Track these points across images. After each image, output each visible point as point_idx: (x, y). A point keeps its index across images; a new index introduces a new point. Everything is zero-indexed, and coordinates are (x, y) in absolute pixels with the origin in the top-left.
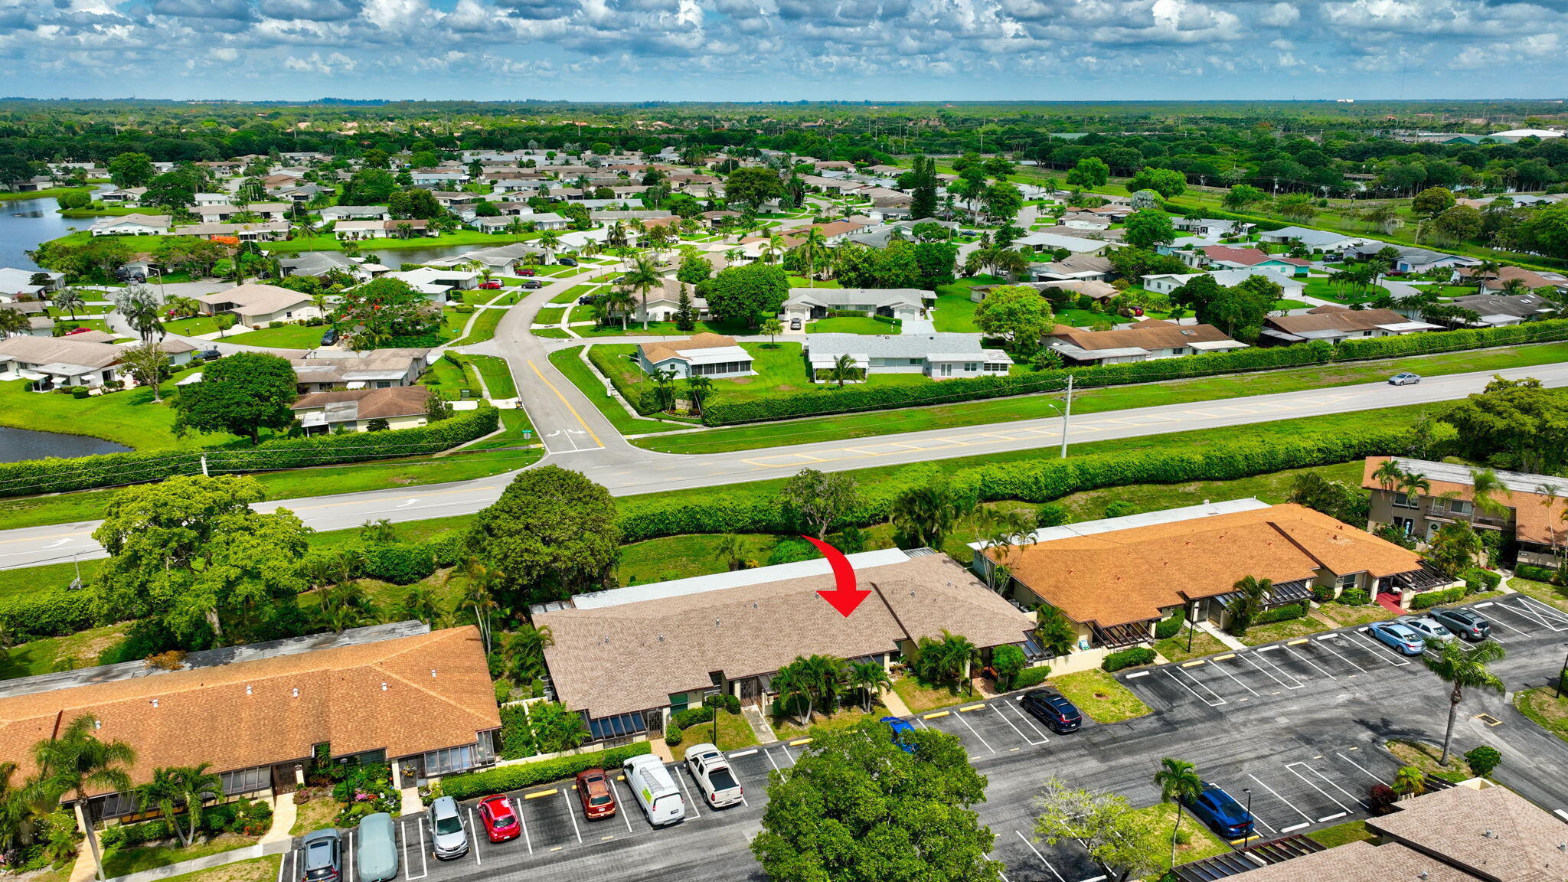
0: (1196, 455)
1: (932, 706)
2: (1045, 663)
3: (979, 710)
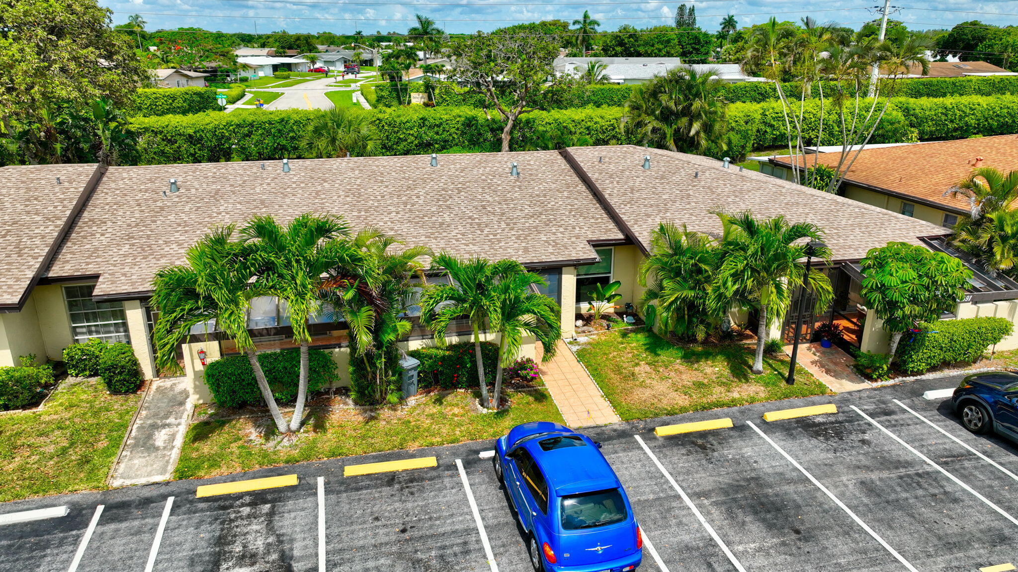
1: (682, 401)
2: (991, 311)
3: (821, 420)
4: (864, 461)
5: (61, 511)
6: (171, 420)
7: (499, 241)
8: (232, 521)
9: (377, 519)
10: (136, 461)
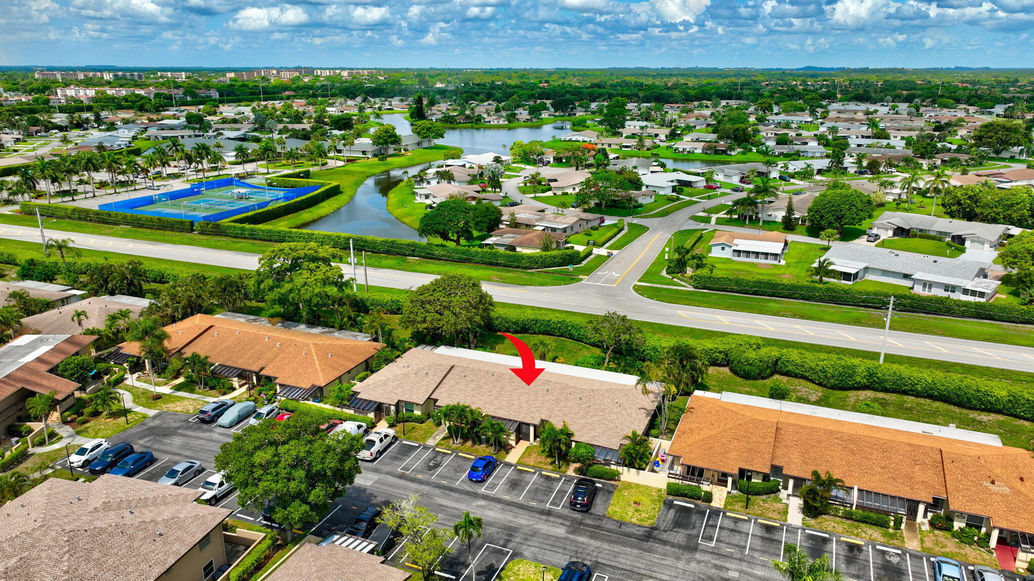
0: (1000, 391)
1: (532, 464)
2: (620, 469)
6: (441, 435)
8: (438, 455)
10: (431, 440)
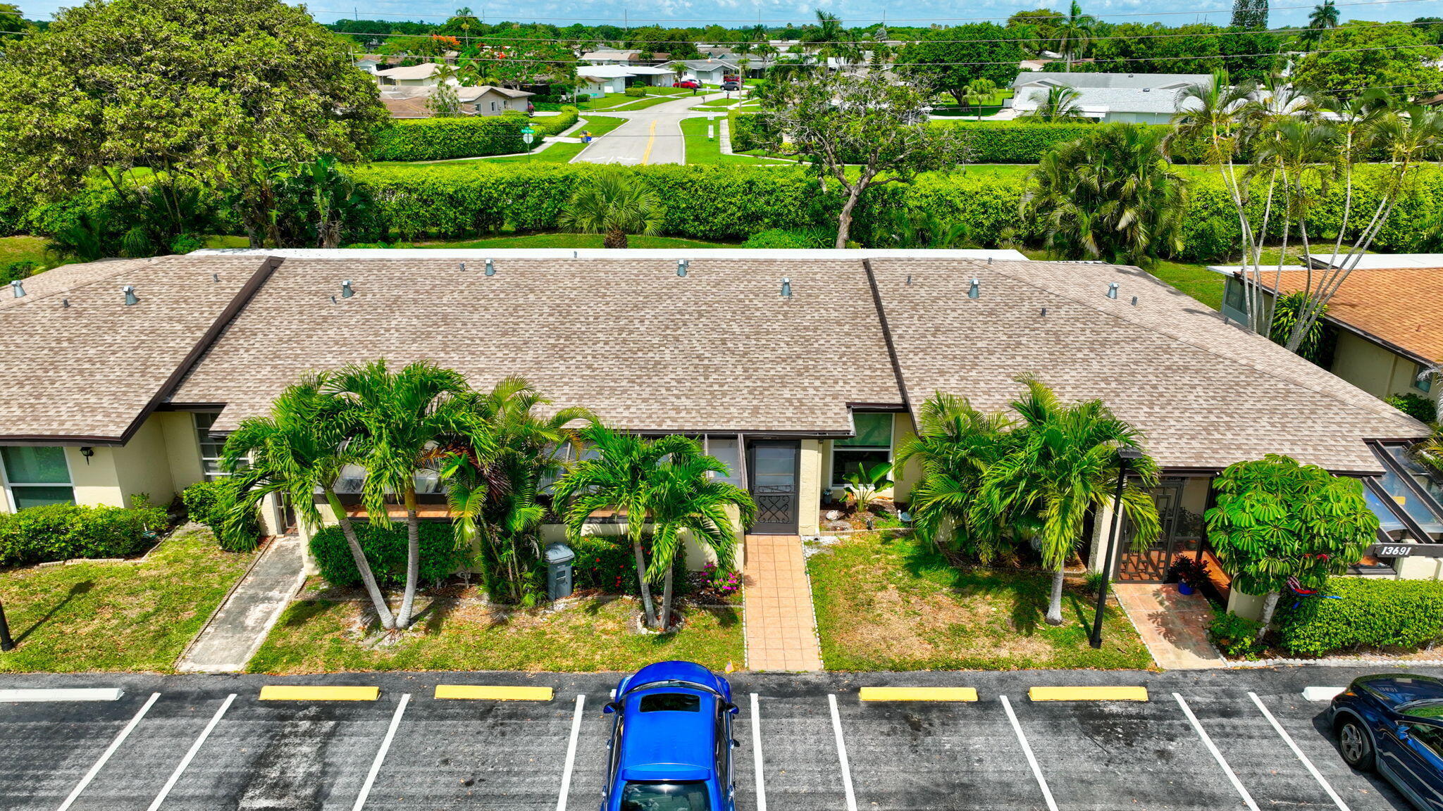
3: (1114, 709)
4: (1146, 783)
5: (112, 694)
6: (275, 593)
7: (724, 394)
8: (284, 736)
9: (446, 762)
10: (216, 642)
